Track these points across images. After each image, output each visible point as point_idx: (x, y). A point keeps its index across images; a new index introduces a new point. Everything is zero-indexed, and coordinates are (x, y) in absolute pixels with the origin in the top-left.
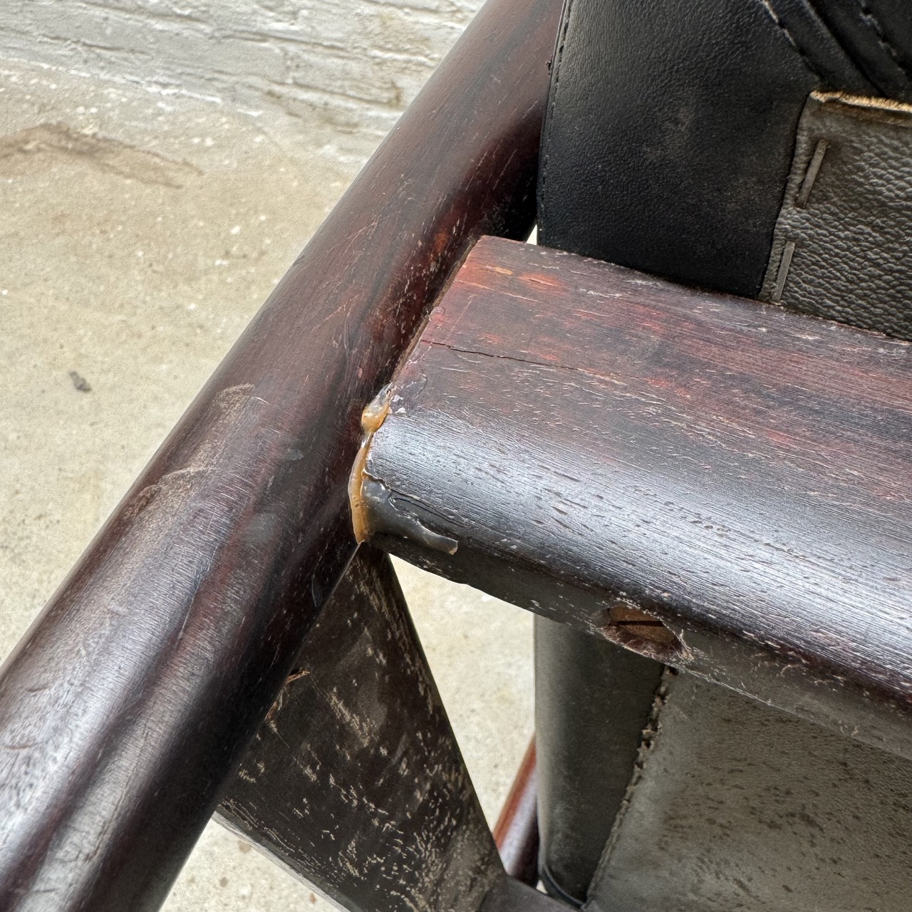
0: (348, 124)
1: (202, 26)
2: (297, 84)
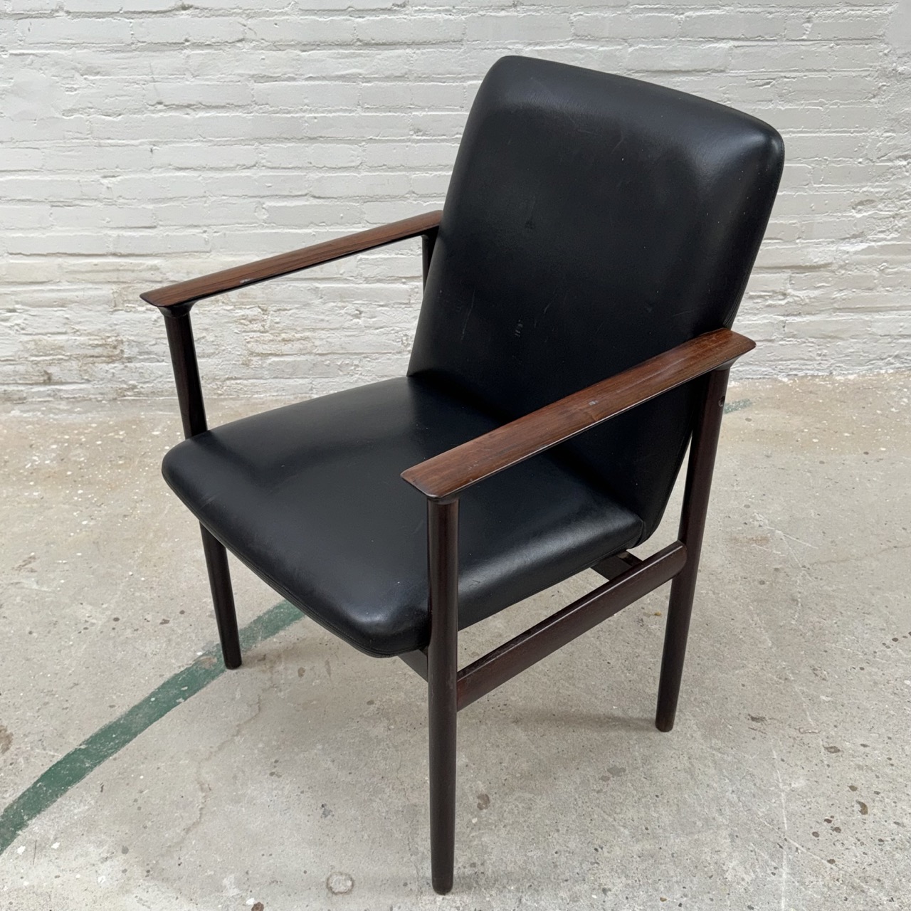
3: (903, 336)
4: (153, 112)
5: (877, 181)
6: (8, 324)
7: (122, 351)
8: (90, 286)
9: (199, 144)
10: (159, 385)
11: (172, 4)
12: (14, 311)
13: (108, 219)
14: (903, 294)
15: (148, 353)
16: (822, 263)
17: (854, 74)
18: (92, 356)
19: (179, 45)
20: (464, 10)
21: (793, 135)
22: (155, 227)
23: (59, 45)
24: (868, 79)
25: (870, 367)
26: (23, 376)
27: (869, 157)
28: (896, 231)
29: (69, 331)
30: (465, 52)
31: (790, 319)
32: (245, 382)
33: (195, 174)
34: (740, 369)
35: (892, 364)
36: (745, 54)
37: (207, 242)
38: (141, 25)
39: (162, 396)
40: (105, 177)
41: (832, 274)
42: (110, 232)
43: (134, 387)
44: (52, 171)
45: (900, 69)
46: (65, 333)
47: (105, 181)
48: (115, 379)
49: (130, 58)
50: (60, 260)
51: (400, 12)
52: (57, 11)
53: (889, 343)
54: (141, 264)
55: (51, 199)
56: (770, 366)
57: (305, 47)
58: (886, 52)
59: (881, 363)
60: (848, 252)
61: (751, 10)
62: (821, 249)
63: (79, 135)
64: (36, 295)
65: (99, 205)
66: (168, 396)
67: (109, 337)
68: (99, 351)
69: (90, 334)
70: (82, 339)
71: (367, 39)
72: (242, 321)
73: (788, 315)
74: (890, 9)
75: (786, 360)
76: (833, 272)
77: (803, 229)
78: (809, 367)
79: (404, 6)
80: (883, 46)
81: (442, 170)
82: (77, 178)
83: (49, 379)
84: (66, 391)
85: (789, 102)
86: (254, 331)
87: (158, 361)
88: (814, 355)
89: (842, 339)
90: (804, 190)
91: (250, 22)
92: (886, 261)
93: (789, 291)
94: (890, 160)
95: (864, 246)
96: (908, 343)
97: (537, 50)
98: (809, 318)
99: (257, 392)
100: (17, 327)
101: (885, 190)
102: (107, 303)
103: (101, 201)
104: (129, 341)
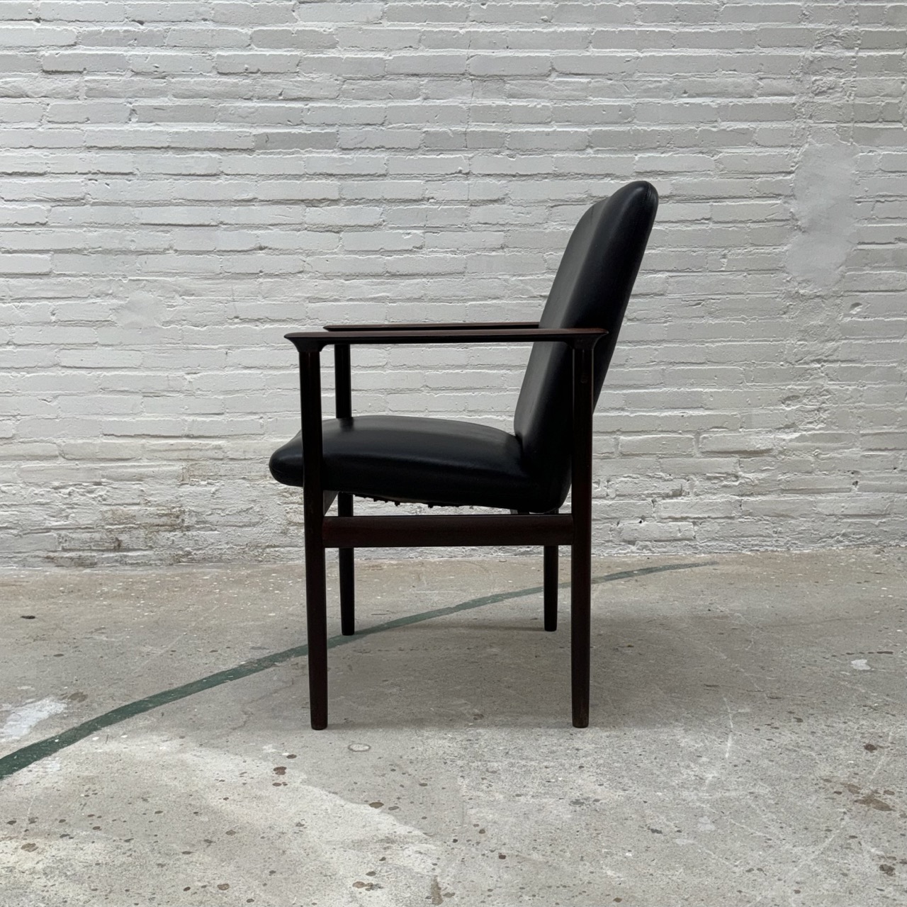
0: (91, 564)
1: (12, 531)
2: (64, 550)
3: (846, 516)
4: (231, 324)
5: (798, 380)
6: (93, 496)
7: (183, 520)
8: (165, 462)
9: (263, 349)
10: (210, 552)
11: (252, 246)
12: (99, 484)
13: (186, 407)
14: (839, 477)
15: (205, 522)
16: (764, 448)
17: (766, 296)
18: (158, 525)
19: (255, 275)
20: (465, 251)
21: (724, 344)
22: (222, 414)
23: (166, 274)
24: (778, 299)
25: (823, 544)
26: (97, 543)
27: (789, 360)
28: (822, 422)
29: (142, 502)
30: (466, 281)
31: (745, 498)
32: (282, 549)
33: (259, 372)
34: (709, 544)
35: (842, 542)
36: (678, 282)
37: (262, 426)
38: (228, 260)
39: (212, 562)
40: (188, 374)
41: (774, 459)
42: (187, 418)
43: (189, 553)
44: (148, 369)
45: (802, 292)
46: (138, 504)
47: (188, 377)
48: (173, 546)
49: (217, 284)
50: (143, 441)
51: (418, 252)
52: (168, 250)
53: (835, 522)
54: (208, 444)
55: (144, 390)
56: (734, 542)
57: (348, 277)
58: (788, 279)
59: (831, 541)
60: (784, 440)
61: (679, 249)
62: (761, 437)
63: (173, 341)
64: (120, 470)
65: (182, 396)
66: (216, 562)
67: (174, 508)
68: (164, 519)
69: (159, 505)
70: (152, 509)
71: (393, 271)
72: (284, 494)
73: (742, 496)
74: (785, 248)
75: (747, 537)
76: (775, 457)
77: (744, 419)
78: (768, 544)
79: (421, 248)
80: (785, 275)
81: (449, 369)
82: (166, 374)
83: (119, 545)
84: (132, 557)
85: (717, 318)
86: (294, 503)
87: (212, 530)
88: (771, 532)
89: (793, 518)
90: (740, 388)
91: (308, 259)
92: (817, 448)
93: (740, 473)
94: (807, 363)
95: (797, 435)
96: (852, 523)
97: (521, 280)
98: (760, 498)
99: (292, 559)
100: (99, 498)
101: (807, 388)
102: (177, 477)
103: (183, 393)
104: (190, 511)
